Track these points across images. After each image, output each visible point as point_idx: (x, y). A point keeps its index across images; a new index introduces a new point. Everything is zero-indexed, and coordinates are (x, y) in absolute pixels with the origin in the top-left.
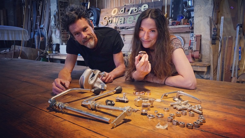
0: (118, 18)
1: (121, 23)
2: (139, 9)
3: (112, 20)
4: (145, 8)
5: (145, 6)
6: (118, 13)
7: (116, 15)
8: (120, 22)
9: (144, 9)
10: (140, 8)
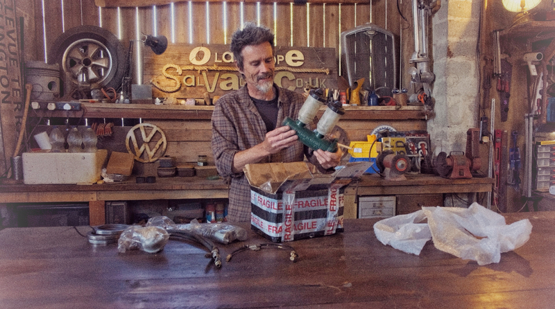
0: (217, 74)
1: (229, 88)
2: (279, 60)
3: (195, 78)
4: (295, 58)
5: (294, 55)
6: (212, 58)
7: (206, 65)
8: (228, 85)
9: (294, 61)
10: (283, 57)
